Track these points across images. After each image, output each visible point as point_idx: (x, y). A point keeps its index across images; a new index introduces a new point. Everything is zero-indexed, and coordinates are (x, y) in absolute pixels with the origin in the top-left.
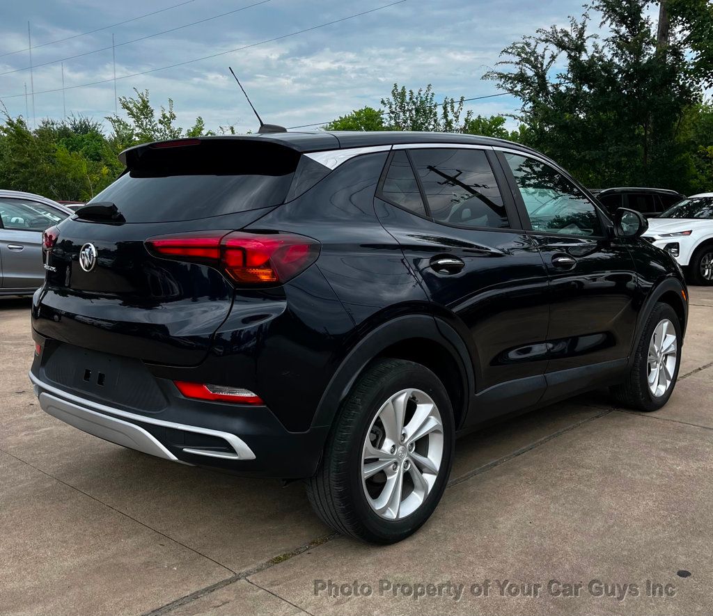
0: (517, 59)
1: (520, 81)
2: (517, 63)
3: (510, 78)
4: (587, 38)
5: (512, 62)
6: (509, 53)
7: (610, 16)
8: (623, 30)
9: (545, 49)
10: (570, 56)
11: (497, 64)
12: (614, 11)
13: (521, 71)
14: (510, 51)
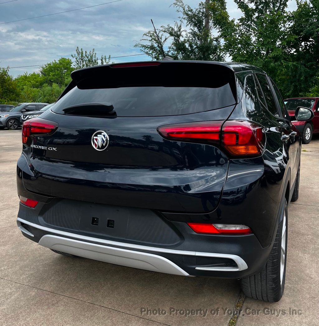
0: (150, 38)
1: (151, 49)
2: (150, 40)
3: (147, 47)
4: (182, 31)
5: (148, 40)
6: (147, 35)
7: (190, 23)
8: (196, 29)
9: (162, 35)
10: (175, 39)
11: (141, 40)
12: (192, 21)
13: (152, 44)
14: (147, 34)
